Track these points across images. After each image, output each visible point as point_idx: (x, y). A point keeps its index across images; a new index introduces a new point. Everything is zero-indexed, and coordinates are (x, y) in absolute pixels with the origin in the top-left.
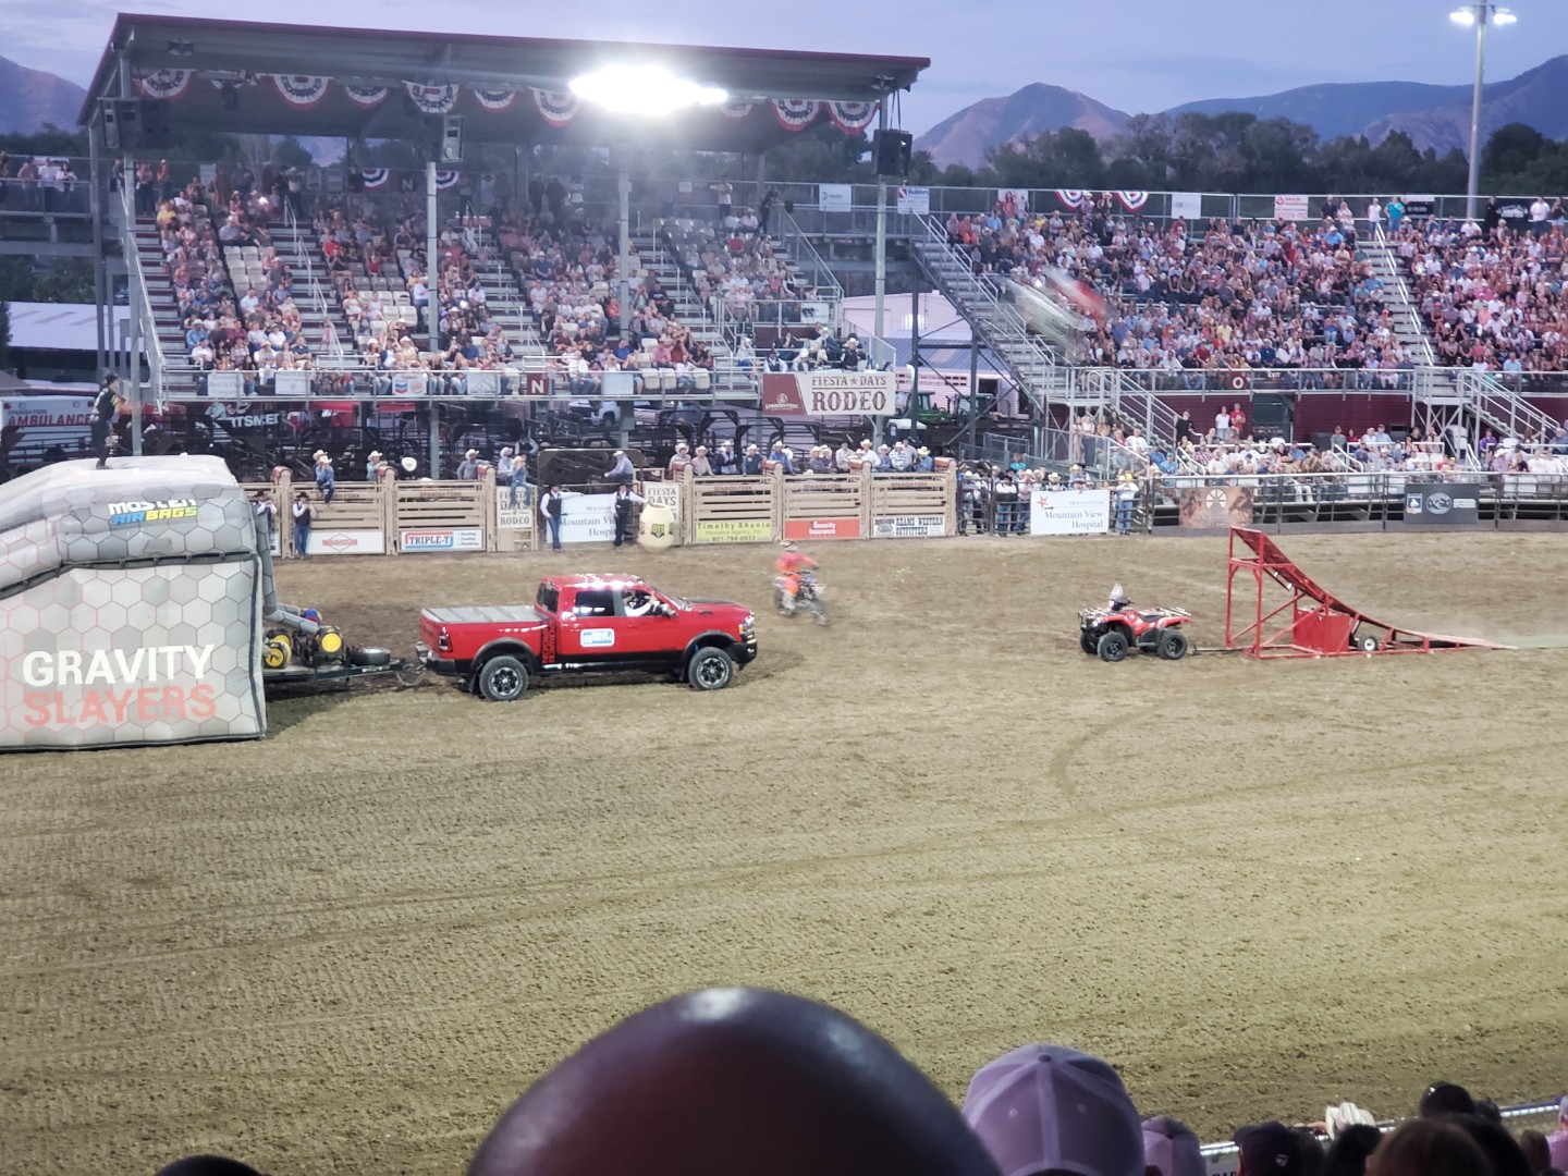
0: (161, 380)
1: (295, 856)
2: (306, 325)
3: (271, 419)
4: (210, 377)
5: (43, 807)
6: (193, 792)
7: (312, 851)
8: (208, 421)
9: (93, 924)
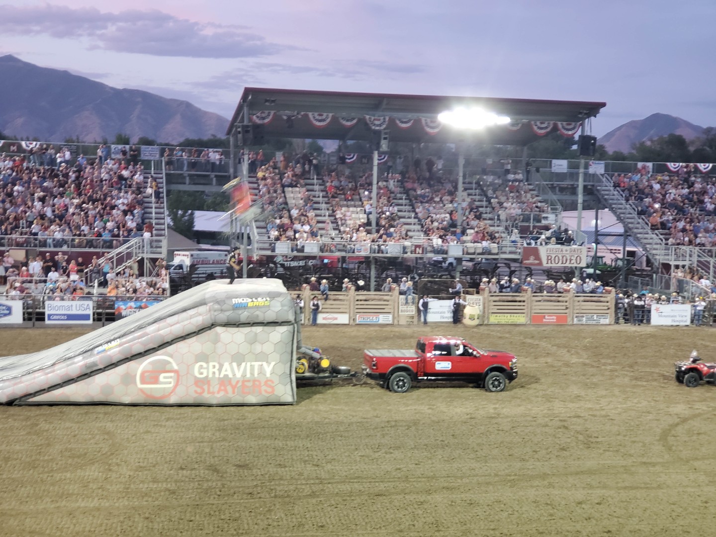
0: (256, 245)
1: (307, 458)
2: (318, 222)
3: (302, 263)
4: (277, 245)
5: (200, 431)
6: (263, 427)
7: (315, 457)
8: (275, 263)
9: (219, 484)
